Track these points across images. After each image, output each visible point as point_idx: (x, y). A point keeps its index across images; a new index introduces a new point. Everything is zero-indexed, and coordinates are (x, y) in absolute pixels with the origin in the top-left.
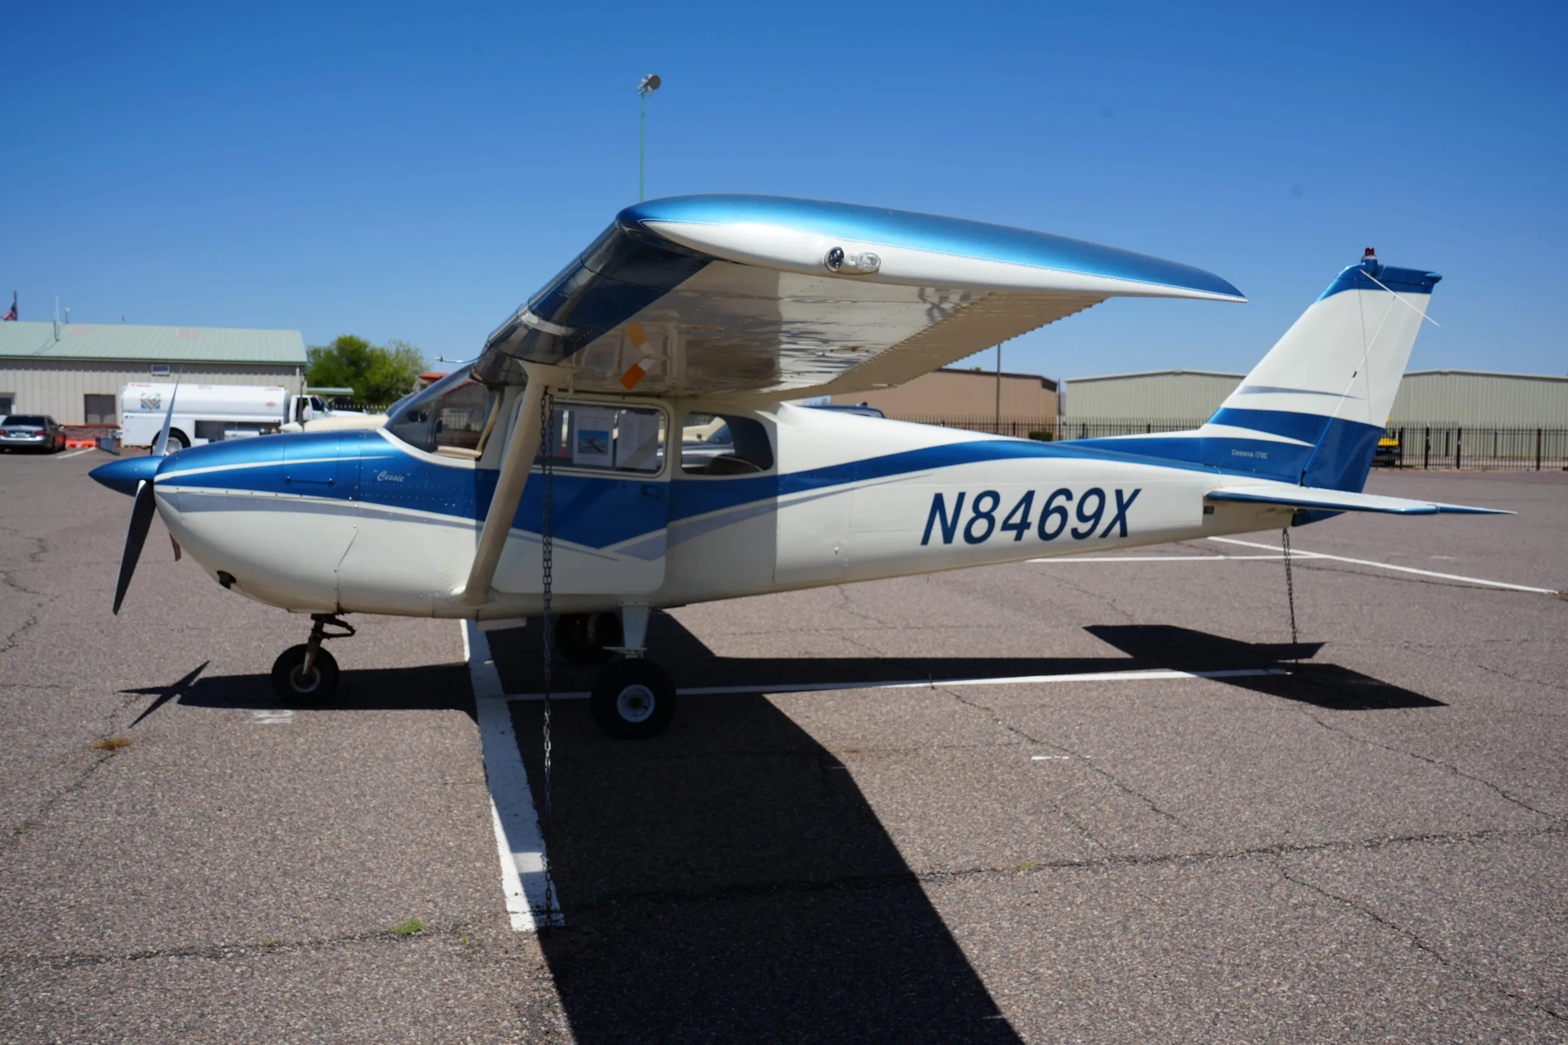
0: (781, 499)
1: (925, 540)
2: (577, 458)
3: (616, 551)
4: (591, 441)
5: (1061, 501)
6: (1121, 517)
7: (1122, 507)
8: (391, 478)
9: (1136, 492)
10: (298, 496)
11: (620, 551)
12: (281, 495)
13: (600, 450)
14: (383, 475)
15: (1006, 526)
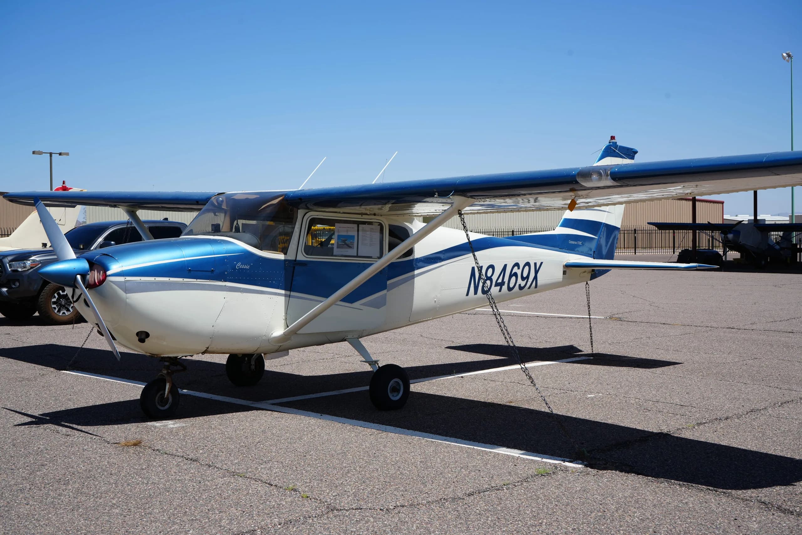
0: (416, 272)
1: (467, 295)
2: (336, 251)
3: (361, 305)
4: (344, 241)
5: (516, 270)
6: (536, 278)
7: (536, 272)
8: (243, 267)
9: (542, 263)
10: (195, 280)
11: (364, 304)
12: (185, 280)
13: (349, 247)
14: (239, 265)
15: (497, 285)
